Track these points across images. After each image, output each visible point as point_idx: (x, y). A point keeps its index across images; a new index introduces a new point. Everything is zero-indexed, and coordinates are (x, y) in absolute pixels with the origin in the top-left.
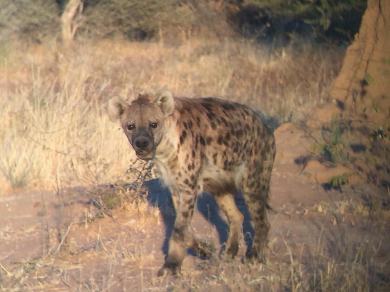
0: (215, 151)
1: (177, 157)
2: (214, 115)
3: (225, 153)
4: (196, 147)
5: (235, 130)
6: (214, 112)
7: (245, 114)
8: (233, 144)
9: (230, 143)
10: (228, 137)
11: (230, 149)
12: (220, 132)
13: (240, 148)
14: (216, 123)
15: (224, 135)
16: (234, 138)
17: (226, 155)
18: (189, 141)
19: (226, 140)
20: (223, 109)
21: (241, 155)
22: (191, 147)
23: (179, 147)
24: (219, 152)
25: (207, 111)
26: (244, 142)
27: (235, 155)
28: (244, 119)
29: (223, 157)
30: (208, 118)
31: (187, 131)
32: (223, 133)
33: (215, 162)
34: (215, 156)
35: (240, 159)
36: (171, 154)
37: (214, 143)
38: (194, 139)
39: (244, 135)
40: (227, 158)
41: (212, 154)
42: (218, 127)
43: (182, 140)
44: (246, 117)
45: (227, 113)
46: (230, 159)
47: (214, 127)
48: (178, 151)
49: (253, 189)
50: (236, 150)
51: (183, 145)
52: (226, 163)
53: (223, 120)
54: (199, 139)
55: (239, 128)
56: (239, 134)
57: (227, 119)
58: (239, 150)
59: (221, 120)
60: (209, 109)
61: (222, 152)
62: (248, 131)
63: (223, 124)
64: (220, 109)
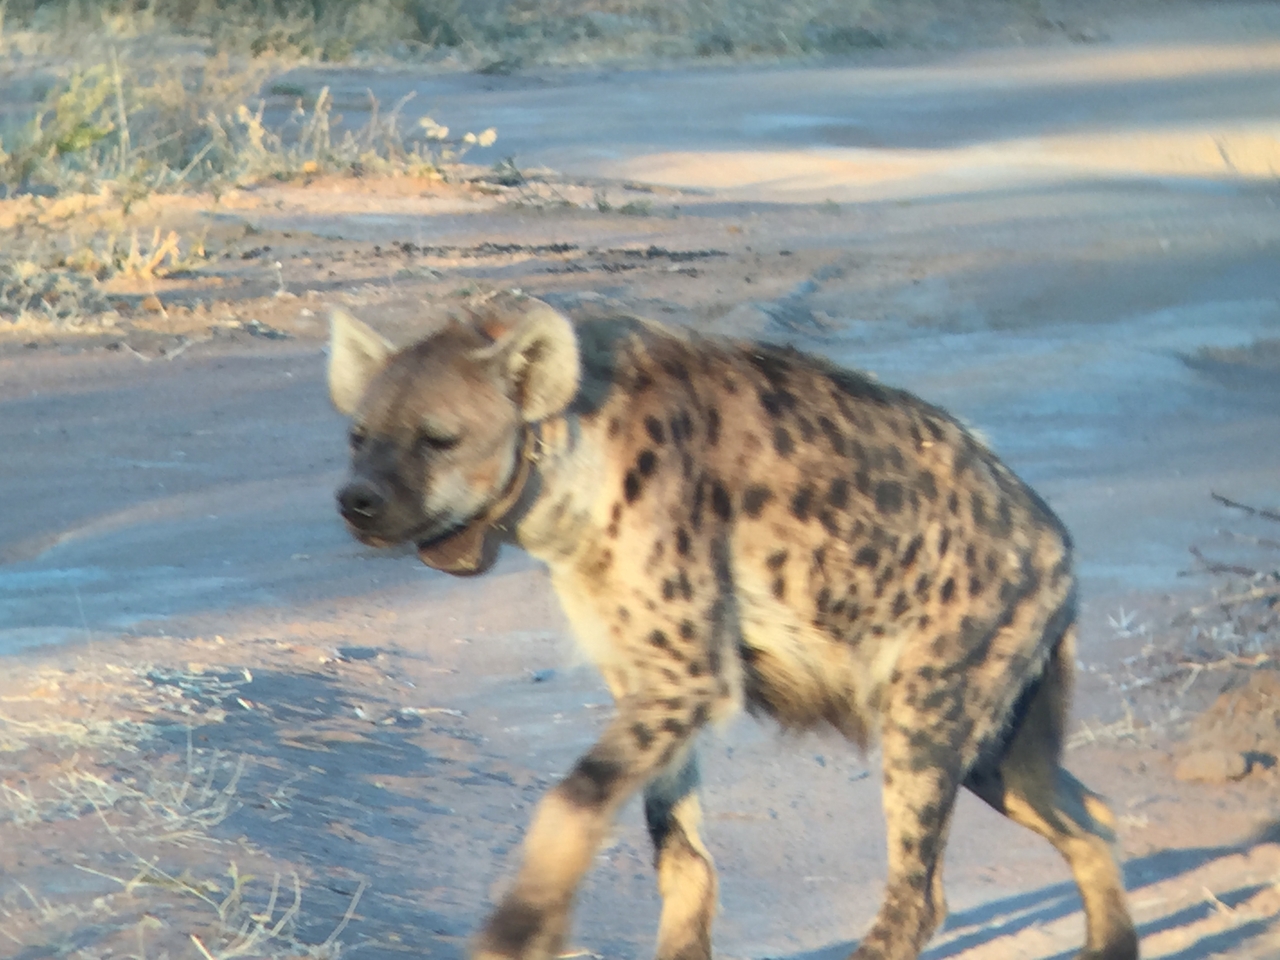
0: (777, 545)
1: (608, 554)
2: (791, 401)
3: (819, 557)
4: (696, 519)
5: (875, 476)
6: (794, 391)
7: (925, 433)
8: (859, 528)
9: (844, 520)
10: (839, 495)
11: (842, 547)
12: (809, 469)
13: (886, 557)
14: (794, 432)
15: (823, 485)
16: (863, 504)
17: (828, 567)
18: (666, 490)
19: (828, 507)
20: (833, 386)
21: (891, 591)
22: (674, 513)
23: (616, 513)
24: (795, 551)
25: (766, 384)
26: (906, 539)
27: (864, 577)
28: (919, 449)
29: (812, 573)
30: (761, 409)
31: (663, 453)
32: (820, 476)
33: (779, 589)
34: (777, 561)
35: (884, 604)
36: (583, 546)
37: (777, 512)
38: (691, 488)
39: (907, 512)
40: (828, 579)
41: (761, 556)
42: (802, 449)
43: (632, 488)
44: (927, 444)
45: (851, 404)
46: (839, 591)
47: (783, 445)
48: (613, 530)
49: (933, 719)
50: (867, 558)
51: (639, 504)
52: (823, 599)
53: (828, 426)
54: (708, 489)
55: (891, 475)
56: (888, 498)
57: (845, 426)
58: (883, 564)
59: (817, 426)
60: (775, 378)
61: (809, 553)
62: (924, 500)
63: (824, 441)
64: (822, 386)
